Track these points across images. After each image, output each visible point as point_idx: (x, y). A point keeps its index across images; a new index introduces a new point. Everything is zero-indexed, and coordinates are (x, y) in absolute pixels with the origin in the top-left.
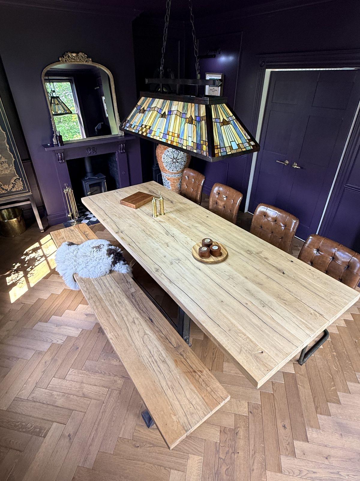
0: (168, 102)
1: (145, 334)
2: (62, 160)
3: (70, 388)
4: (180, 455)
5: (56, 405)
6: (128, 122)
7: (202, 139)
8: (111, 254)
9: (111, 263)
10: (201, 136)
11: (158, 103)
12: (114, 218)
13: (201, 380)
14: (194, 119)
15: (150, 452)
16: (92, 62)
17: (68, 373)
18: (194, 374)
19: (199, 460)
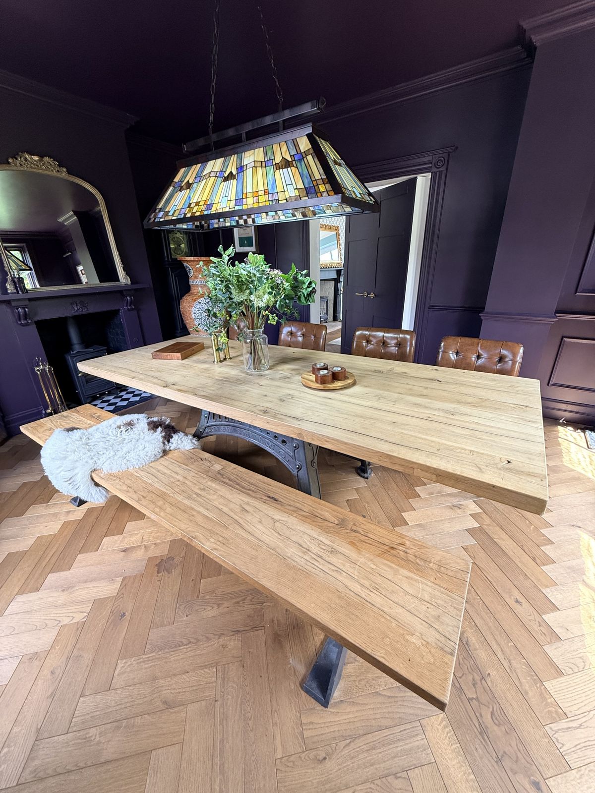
0: (234, 158)
1: (275, 521)
2: (25, 319)
3: (128, 705)
4: (408, 731)
5: (102, 760)
6: (159, 211)
7: (313, 179)
8: (157, 427)
9: (161, 440)
10: (311, 175)
11: (215, 165)
12: (151, 373)
13: (411, 558)
14: (290, 160)
15: (352, 758)
16: (68, 173)
17: (116, 673)
18: (392, 551)
19: (441, 722)
